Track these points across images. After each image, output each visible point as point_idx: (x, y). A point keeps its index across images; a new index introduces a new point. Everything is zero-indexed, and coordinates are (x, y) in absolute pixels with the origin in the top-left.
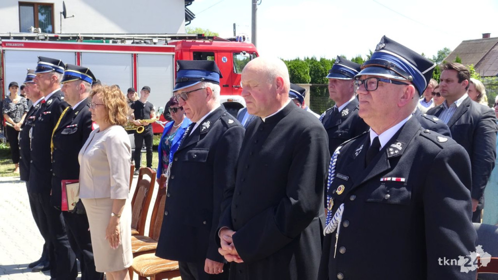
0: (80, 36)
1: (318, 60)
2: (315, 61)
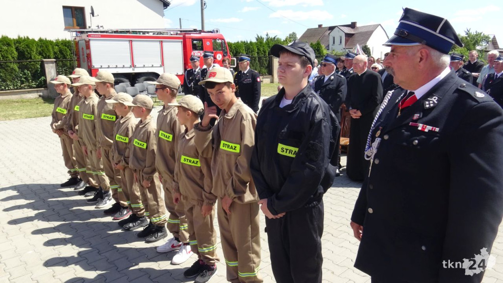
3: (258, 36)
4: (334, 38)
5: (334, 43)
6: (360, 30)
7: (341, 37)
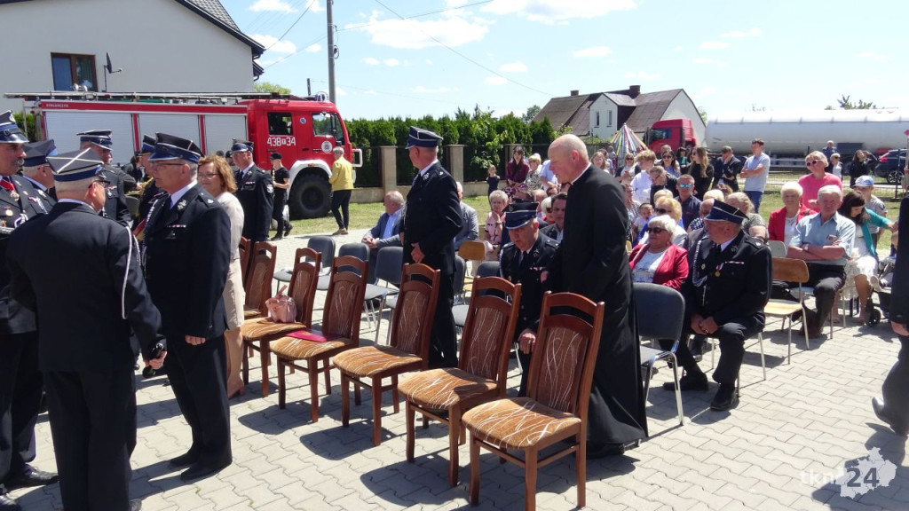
0: (135, 94)
1: (404, 120)
2: (401, 121)
3: (460, 111)
4: (598, 114)
5: (598, 124)
6: (646, 101)
7: (610, 113)
